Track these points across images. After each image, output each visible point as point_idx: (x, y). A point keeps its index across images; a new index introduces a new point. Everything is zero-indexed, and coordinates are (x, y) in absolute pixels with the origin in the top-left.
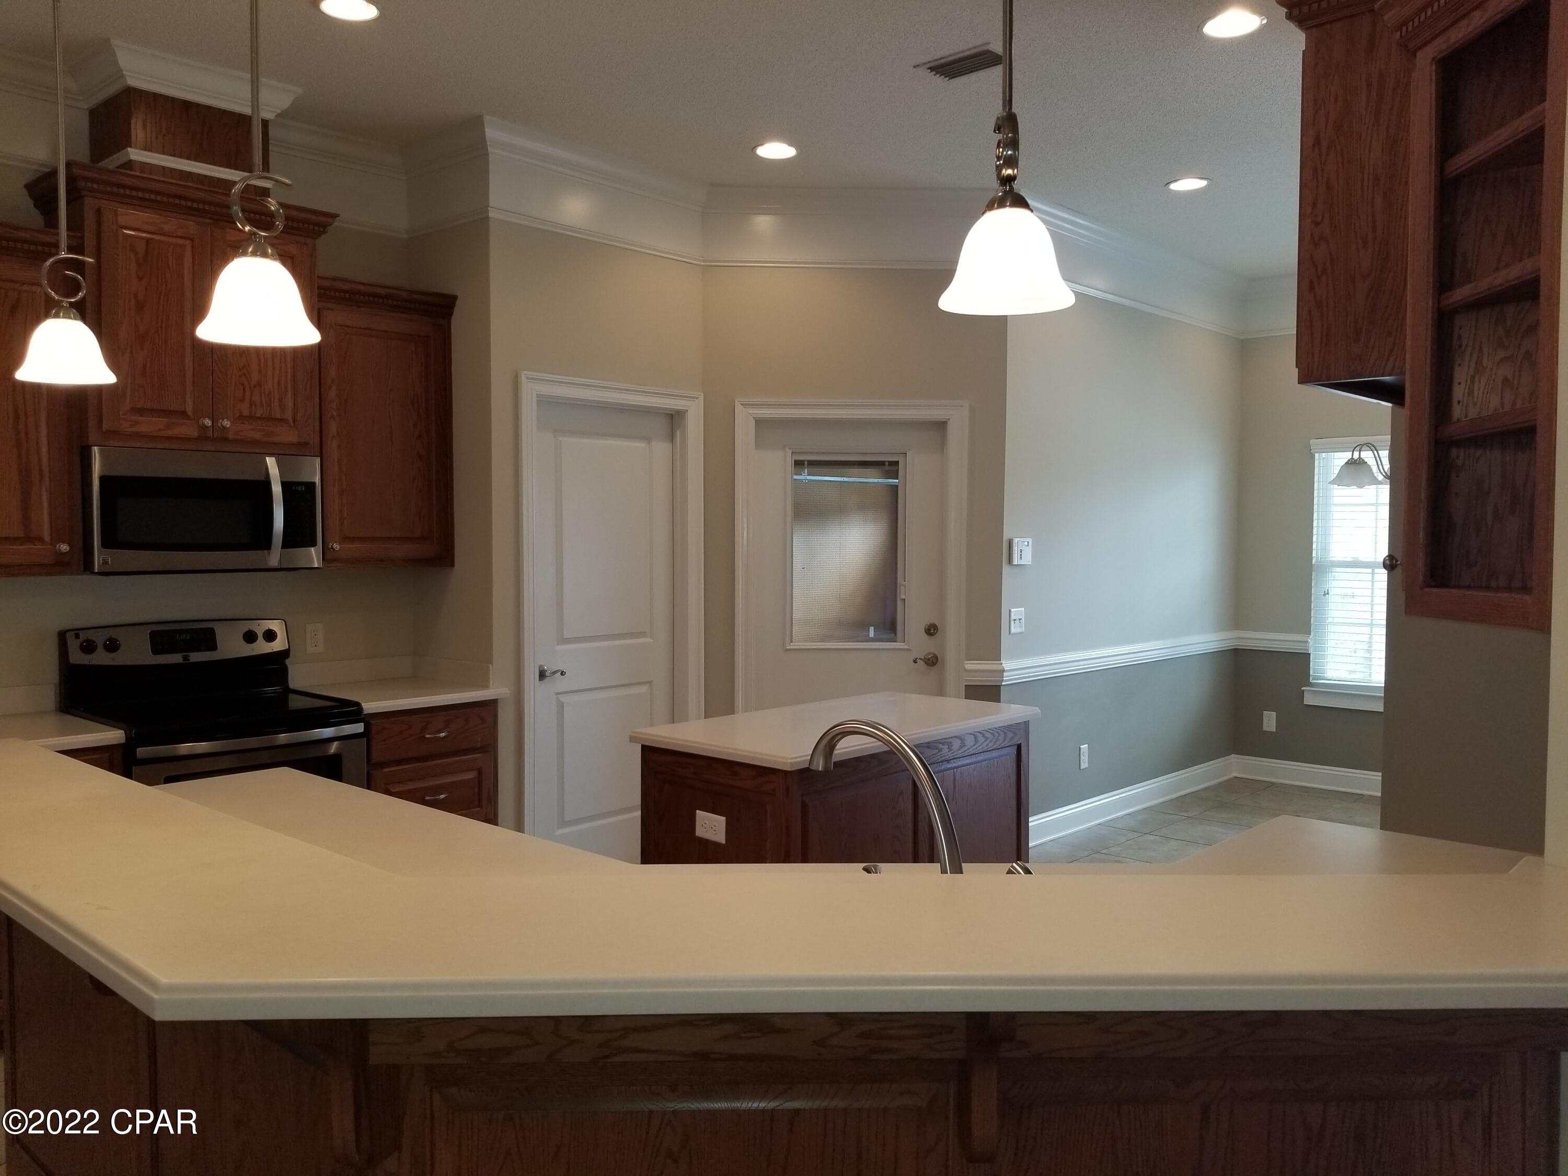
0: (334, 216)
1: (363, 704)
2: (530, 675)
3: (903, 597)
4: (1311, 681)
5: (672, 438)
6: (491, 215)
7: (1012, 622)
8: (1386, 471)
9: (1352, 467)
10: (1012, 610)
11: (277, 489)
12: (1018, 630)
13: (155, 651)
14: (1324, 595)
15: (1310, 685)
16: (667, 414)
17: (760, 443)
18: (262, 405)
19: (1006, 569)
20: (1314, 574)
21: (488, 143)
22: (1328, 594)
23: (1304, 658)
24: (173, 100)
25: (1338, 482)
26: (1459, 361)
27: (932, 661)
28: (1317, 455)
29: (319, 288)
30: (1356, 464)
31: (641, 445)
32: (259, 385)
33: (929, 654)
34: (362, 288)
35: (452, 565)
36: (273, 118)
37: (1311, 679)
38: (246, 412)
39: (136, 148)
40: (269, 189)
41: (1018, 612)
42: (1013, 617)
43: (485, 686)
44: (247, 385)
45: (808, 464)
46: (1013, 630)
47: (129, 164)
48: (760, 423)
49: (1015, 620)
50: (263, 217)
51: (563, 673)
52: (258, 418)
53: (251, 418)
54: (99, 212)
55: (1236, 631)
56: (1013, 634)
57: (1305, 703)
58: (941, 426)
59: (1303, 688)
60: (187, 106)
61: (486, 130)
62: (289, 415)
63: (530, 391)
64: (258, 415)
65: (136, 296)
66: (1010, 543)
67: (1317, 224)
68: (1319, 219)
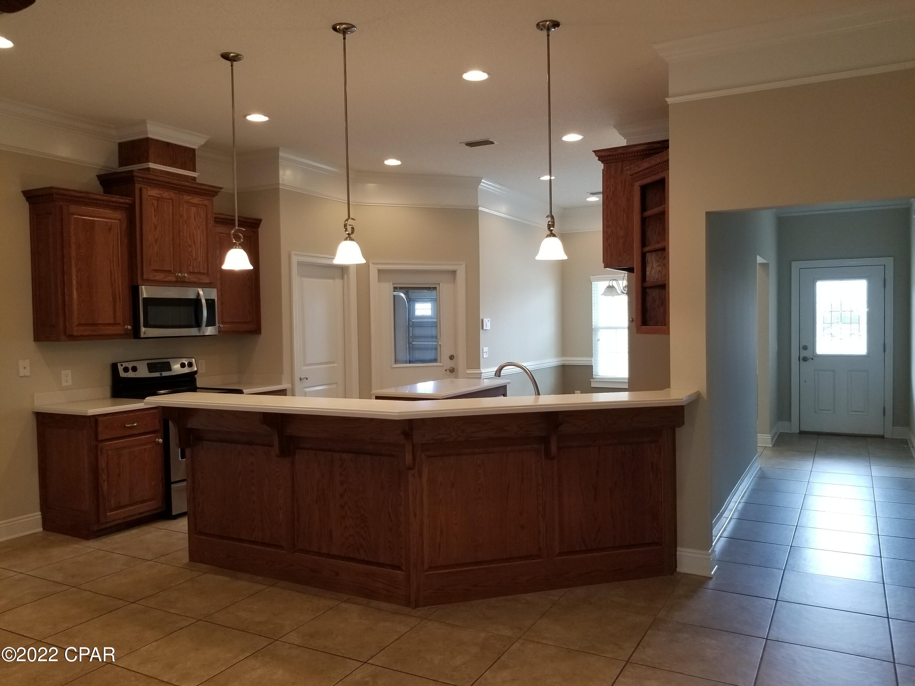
0: (221, 188)
1: (244, 390)
2: (297, 380)
3: (440, 344)
4: (594, 377)
5: (343, 278)
6: (280, 187)
7: (484, 353)
8: (621, 289)
9: (610, 288)
10: (484, 348)
11: (204, 301)
12: (486, 357)
13: (150, 371)
14: (598, 341)
15: (593, 378)
16: (341, 267)
17: (380, 280)
18: (197, 267)
19: (481, 331)
20: (593, 332)
21: (280, 158)
22: (599, 340)
23: (590, 367)
24: (163, 142)
25: (605, 294)
26: (647, 266)
27: (452, 371)
28: (593, 283)
29: (215, 218)
30: (611, 288)
31: (331, 281)
32: (196, 259)
33: (451, 367)
34: (228, 217)
35: (260, 333)
36: (197, 148)
37: (594, 376)
38: (191, 271)
39: (151, 162)
40: (196, 177)
41: (486, 349)
42: (484, 351)
43: (280, 384)
44: (192, 259)
45: (399, 289)
46: (484, 357)
47: (148, 169)
48: (380, 271)
49: (485, 352)
50: (196, 190)
51: (307, 379)
52: (196, 273)
53: (193, 273)
54: (141, 190)
55: (563, 357)
56: (484, 358)
57: (592, 386)
58: (454, 272)
59: (591, 380)
60: (168, 144)
61: (280, 153)
62: (205, 271)
63: (295, 259)
64: (196, 272)
65: (154, 223)
66: (482, 321)
67: (608, 222)
68: (609, 220)
